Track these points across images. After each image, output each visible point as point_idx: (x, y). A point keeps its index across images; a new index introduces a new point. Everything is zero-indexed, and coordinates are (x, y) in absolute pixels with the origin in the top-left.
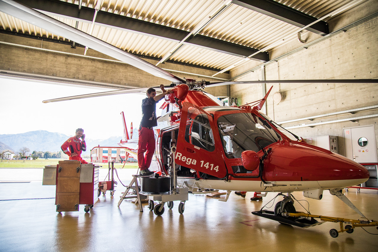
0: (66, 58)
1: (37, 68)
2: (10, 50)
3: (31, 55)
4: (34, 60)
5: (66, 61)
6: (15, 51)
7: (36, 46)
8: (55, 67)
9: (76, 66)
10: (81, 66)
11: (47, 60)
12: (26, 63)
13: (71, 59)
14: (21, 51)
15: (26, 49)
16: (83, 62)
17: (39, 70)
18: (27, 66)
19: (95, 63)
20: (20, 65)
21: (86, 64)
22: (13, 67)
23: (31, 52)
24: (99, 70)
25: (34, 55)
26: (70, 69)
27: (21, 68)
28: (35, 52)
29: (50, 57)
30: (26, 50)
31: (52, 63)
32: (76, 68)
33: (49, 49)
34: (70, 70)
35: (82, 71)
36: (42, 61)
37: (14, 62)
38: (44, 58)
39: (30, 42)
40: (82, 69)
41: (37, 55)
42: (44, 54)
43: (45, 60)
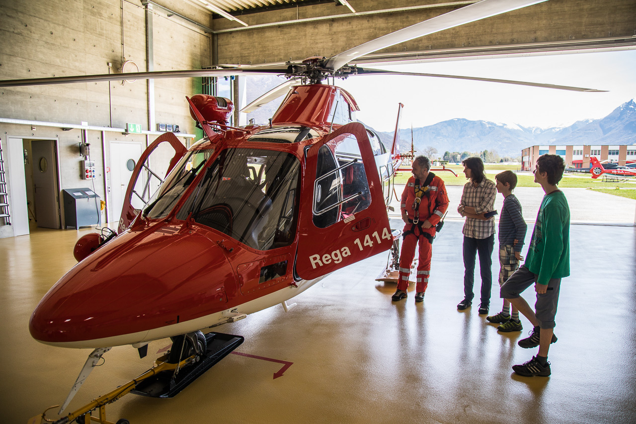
0: (331, 25)
1: (294, 52)
2: (263, 34)
3: (286, 34)
4: (291, 40)
5: (330, 30)
6: (268, 34)
7: (291, 19)
8: (317, 43)
9: (345, 35)
10: (353, 31)
11: (305, 35)
12: (281, 48)
13: (338, 25)
14: (275, 32)
15: (280, 26)
16: (355, 24)
17: (298, 54)
18: (282, 51)
19: (374, 21)
20: (276, 52)
21: (359, 26)
22: (268, 57)
23: (286, 30)
24: (381, 32)
25: (290, 33)
26: (337, 42)
27: (277, 56)
28: (291, 28)
29: (309, 30)
30: (280, 29)
31: (313, 38)
32: (345, 37)
33: (307, 18)
34: (337, 44)
35: (354, 40)
36: (299, 39)
37: (268, 50)
38: (302, 33)
39: (284, 14)
40: (354, 36)
41: (293, 32)
42: (301, 28)
43: (304, 36)
